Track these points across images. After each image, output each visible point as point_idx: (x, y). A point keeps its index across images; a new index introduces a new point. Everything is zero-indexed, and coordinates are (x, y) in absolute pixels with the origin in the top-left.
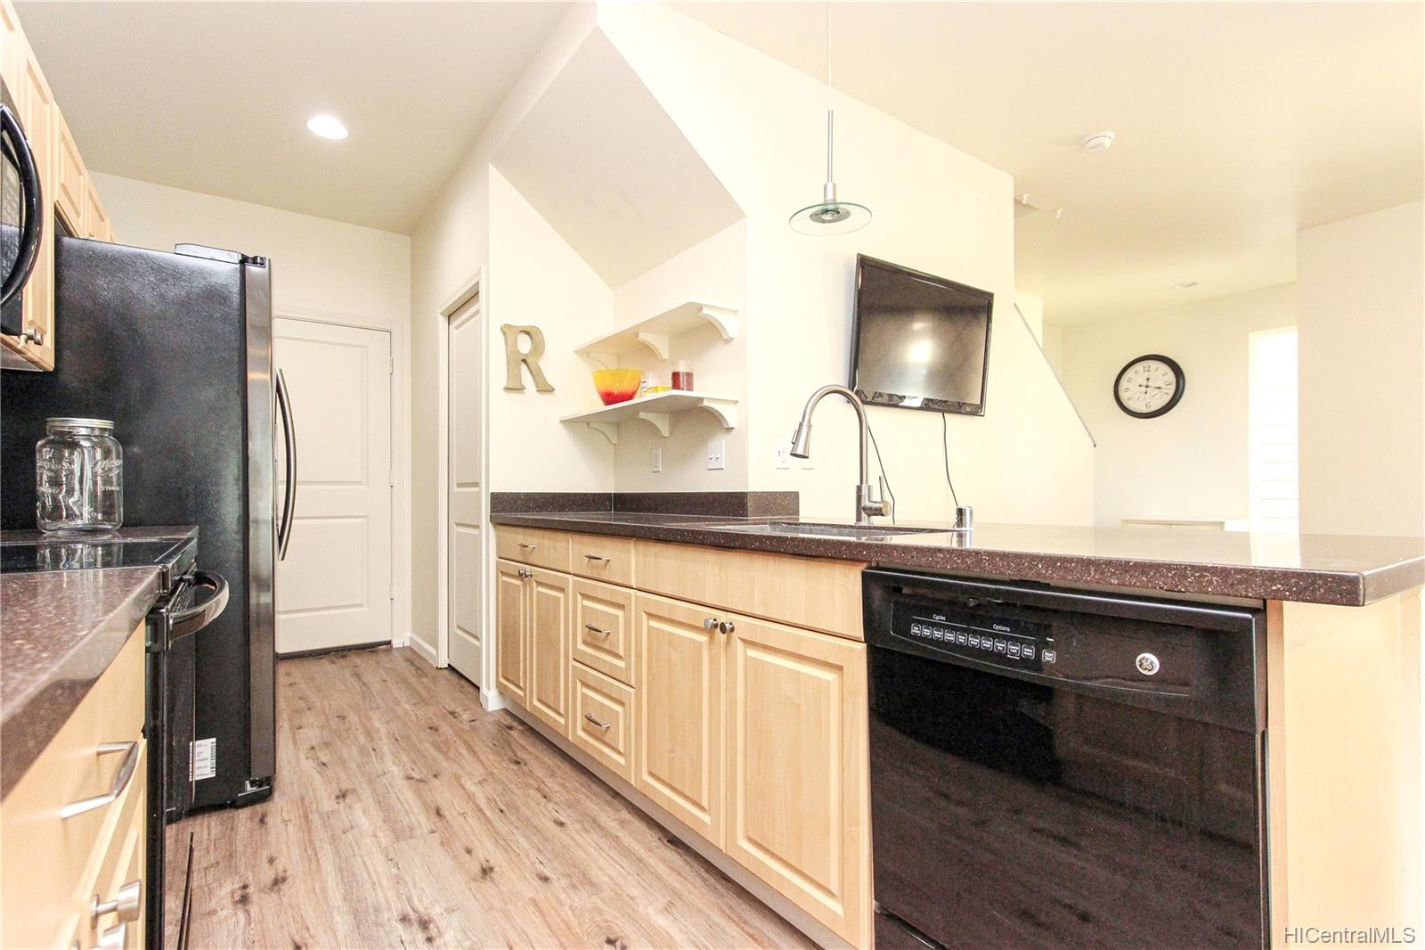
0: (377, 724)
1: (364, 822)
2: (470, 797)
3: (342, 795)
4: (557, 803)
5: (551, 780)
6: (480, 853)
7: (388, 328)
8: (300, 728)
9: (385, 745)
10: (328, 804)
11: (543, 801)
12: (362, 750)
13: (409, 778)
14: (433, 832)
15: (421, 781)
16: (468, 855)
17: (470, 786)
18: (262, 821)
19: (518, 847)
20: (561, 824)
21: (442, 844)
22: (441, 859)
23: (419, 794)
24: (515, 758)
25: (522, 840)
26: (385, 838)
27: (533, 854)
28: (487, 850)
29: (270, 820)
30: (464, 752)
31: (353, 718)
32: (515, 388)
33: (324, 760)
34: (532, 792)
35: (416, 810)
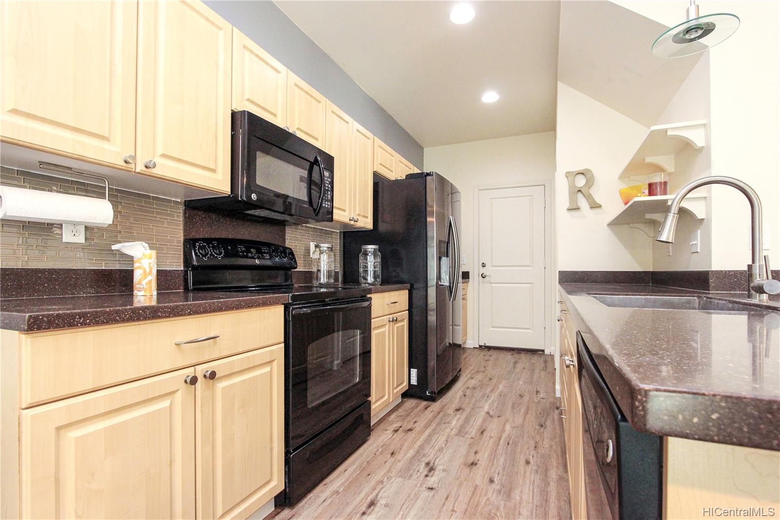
0: (501, 386)
1: (454, 422)
2: (503, 431)
3: (458, 410)
4: (538, 453)
5: (548, 441)
6: (478, 456)
7: (543, 183)
8: (472, 378)
9: (494, 396)
10: (451, 411)
11: (532, 448)
12: (483, 396)
13: (488, 413)
14: (472, 438)
15: (491, 416)
16: (473, 454)
17: (508, 427)
18: (426, 408)
19: (497, 462)
20: (528, 462)
21: (470, 445)
22: (463, 450)
23: (484, 421)
24: (543, 423)
25: (502, 460)
26: (454, 431)
27: (500, 469)
28: (483, 457)
29: (429, 409)
30: (523, 411)
31: (494, 381)
32: (574, 208)
33: (466, 394)
34: (532, 442)
35: (476, 427)
